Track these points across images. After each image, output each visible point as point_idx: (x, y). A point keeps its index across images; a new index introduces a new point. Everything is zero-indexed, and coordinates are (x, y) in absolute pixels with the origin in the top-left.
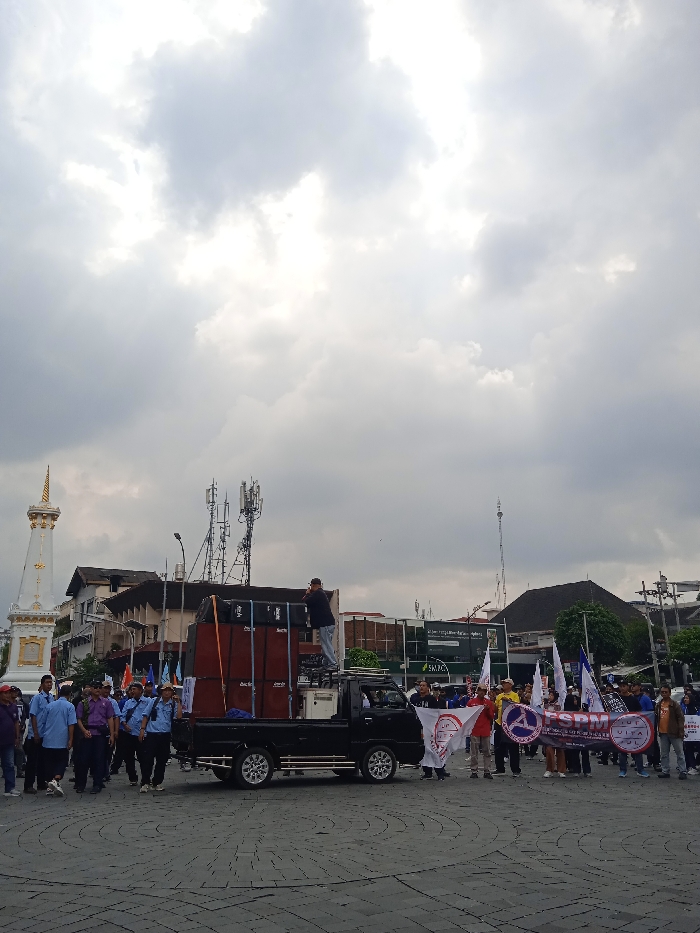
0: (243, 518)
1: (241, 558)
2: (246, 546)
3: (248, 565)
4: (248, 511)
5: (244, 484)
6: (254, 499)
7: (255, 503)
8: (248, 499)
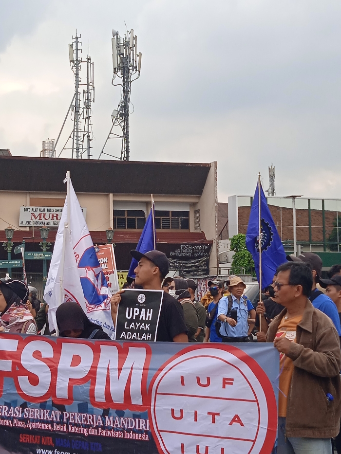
1: (118, 130)
2: (123, 113)
3: (127, 138)
4: (124, 70)
5: (116, 34)
6: (130, 54)
7: (132, 59)
8: (123, 55)
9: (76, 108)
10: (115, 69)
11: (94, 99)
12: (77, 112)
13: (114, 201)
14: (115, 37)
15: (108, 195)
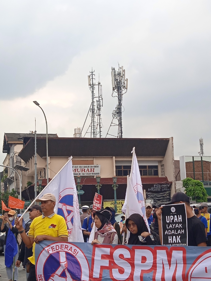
0: (116, 94)
2: (119, 112)
3: (121, 126)
4: (118, 88)
5: (113, 69)
6: (121, 80)
7: (122, 82)
8: (118, 80)
9: (93, 110)
10: (113, 88)
11: (102, 105)
12: (93, 112)
13: (116, 161)
14: (113, 71)
15: (112, 157)
